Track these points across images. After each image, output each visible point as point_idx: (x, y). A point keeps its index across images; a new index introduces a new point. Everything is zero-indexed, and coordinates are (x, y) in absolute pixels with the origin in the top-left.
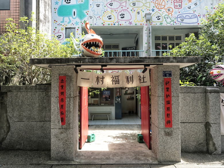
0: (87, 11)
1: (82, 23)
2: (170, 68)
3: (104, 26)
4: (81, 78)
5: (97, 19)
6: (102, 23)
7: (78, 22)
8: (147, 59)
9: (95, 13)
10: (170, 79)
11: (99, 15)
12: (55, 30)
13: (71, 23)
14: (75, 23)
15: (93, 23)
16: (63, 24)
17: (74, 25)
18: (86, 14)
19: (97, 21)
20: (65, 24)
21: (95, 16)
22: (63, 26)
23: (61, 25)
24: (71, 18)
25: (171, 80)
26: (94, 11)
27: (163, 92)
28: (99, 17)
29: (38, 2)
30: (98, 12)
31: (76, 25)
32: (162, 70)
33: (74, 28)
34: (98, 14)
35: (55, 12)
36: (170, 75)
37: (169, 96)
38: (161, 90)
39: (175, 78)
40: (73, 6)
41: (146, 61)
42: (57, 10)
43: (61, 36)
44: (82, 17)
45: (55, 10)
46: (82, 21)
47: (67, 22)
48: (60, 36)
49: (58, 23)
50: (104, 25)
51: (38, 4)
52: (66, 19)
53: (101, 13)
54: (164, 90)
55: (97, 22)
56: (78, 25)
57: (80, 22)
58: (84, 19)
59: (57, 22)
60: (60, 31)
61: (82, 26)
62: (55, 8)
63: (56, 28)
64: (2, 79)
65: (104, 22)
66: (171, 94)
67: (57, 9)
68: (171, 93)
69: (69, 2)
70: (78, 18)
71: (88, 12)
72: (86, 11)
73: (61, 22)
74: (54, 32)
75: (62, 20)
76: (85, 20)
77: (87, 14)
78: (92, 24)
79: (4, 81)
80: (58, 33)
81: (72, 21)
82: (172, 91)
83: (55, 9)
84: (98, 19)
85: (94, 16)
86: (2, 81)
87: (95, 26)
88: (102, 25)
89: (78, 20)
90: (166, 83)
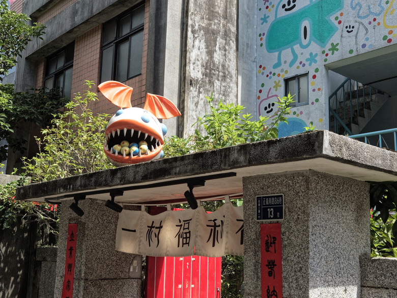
0: (338, 14)
1: (327, 55)
2: (278, 184)
3: (392, 43)
4: (123, 229)
5: (367, 30)
6: (385, 37)
7: (316, 55)
8: (178, 163)
9: (361, 12)
10: (279, 225)
11: (373, 13)
12: (260, 91)
13: (297, 63)
14: (307, 60)
15: (356, 44)
16: (277, 71)
17: (304, 65)
18: (336, 23)
19: (368, 35)
20: (282, 70)
21: (363, 21)
22: (279, 75)
23: (274, 74)
24: (297, 47)
25: (283, 230)
26: (358, 8)
27: (258, 277)
28: (375, 20)
29: (184, 39)
30: (371, 7)
31: (310, 65)
32: (255, 194)
33: (306, 75)
34: (372, 10)
35: (261, 45)
36: (279, 211)
37: (276, 296)
38: (253, 268)
39: (292, 224)
40: (303, 14)
41: (174, 171)
42: (264, 37)
43: (273, 104)
44: (326, 34)
45: (261, 39)
46: (324, 47)
47: (288, 63)
48: (271, 107)
49: (267, 72)
50: (390, 41)
51: (184, 44)
52: (287, 54)
53: (379, 5)
54: (259, 270)
55: (367, 39)
56: (316, 62)
57: (320, 53)
58: (330, 42)
59: (264, 68)
60: (273, 92)
61: (327, 63)
62: (260, 35)
63: (263, 85)
64: (43, 232)
65: (391, 32)
66: (282, 286)
67: (266, 34)
68: (281, 282)
69: (292, 4)
70: (315, 42)
71: (342, 14)
72: (335, 16)
73: (275, 66)
74: (259, 98)
75: (276, 61)
76: (332, 44)
77: (340, 22)
78: (354, 50)
79: (46, 238)
80: (268, 98)
81: (299, 55)
82: (284, 274)
83: (262, 36)
84: (370, 27)
85: (361, 23)
86: (42, 236)
87: (362, 51)
88: (384, 43)
89: (315, 48)
90: (267, 243)
